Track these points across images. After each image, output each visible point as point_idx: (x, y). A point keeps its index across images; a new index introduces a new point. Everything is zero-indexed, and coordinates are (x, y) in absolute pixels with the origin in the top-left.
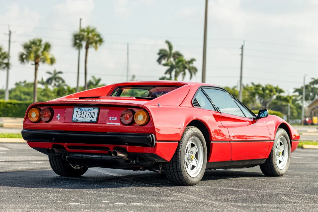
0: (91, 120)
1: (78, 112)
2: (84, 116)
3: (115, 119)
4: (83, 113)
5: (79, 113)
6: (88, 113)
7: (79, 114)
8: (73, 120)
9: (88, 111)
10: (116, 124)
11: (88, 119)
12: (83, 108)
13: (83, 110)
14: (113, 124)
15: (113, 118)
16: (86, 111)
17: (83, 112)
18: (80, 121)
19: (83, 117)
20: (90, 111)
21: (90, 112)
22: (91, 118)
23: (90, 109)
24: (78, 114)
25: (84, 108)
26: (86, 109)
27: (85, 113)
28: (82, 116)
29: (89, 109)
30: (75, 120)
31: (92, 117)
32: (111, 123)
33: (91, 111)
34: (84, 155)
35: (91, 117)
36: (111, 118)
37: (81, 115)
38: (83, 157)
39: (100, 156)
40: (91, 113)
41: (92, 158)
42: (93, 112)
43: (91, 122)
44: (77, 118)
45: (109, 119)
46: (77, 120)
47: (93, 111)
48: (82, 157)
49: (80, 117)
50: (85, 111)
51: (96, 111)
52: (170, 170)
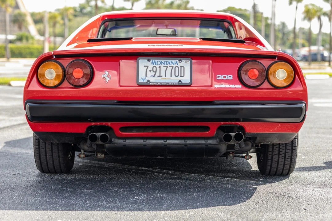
0: (180, 81)
1: (148, 67)
2: (163, 74)
3: (230, 77)
4: (158, 69)
5: (150, 68)
6: (169, 69)
7: (150, 71)
8: (141, 81)
9: (169, 65)
10: (233, 86)
11: (174, 80)
12: (156, 61)
13: (159, 63)
14: (228, 86)
15: (225, 77)
16: (165, 65)
17: (160, 67)
18: (156, 84)
19: (160, 76)
20: (172, 65)
21: (173, 67)
22: (179, 78)
23: (173, 61)
24: (148, 71)
25: (161, 61)
26: (163, 61)
27: (163, 69)
28: (158, 74)
29: (170, 61)
30: (145, 81)
31: (181, 76)
32: (223, 86)
33: (176, 65)
34: (148, 141)
35: (177, 75)
36: (221, 77)
37: (156, 72)
38: (147, 145)
39: (182, 142)
40: (177, 68)
41: (166, 145)
42: (181, 67)
43: (180, 85)
44: (147, 79)
45: (217, 78)
46: (148, 81)
47: (180, 64)
48: (145, 145)
49: (154, 76)
50: (162, 66)
51: (186, 64)
52: (279, 155)
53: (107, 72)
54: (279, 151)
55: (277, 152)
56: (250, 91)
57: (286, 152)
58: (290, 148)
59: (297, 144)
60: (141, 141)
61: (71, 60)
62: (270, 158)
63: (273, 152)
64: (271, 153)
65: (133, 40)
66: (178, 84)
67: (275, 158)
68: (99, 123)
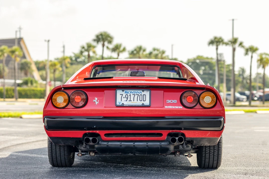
0: (143, 104)
1: (122, 95)
2: (132, 99)
3: (175, 101)
4: (129, 97)
5: (124, 96)
6: (136, 96)
7: (124, 98)
8: (118, 104)
9: (136, 94)
10: (177, 107)
11: (139, 103)
12: (128, 91)
13: (129, 92)
14: (173, 107)
15: (172, 101)
16: (134, 94)
17: (130, 95)
18: (128, 106)
19: (130, 101)
20: (138, 94)
21: (138, 95)
22: (142, 102)
23: (138, 91)
25: (131, 91)
26: (132, 91)
27: (132, 96)
28: (129, 99)
29: (137, 91)
30: (121, 104)
31: (144, 101)
32: (171, 107)
33: (141, 94)
34: (123, 143)
35: (141, 100)
36: (169, 101)
37: (127, 98)
39: (145, 143)
40: (141, 96)
41: (134, 146)
42: (144, 95)
43: (143, 106)
44: (122, 102)
45: (167, 102)
46: (123, 104)
47: (143, 93)
48: (121, 146)
49: (126, 101)
50: (132, 94)
51: (147, 93)
52: (210, 153)
53: (96, 99)
54: (210, 151)
55: (208, 152)
56: (188, 110)
57: (214, 152)
58: (217, 149)
59: (222, 146)
60: (119, 143)
61: (74, 91)
62: (204, 156)
63: (205, 151)
64: (204, 152)
65: (114, 78)
66: (141, 106)
67: (207, 155)
68: (91, 131)
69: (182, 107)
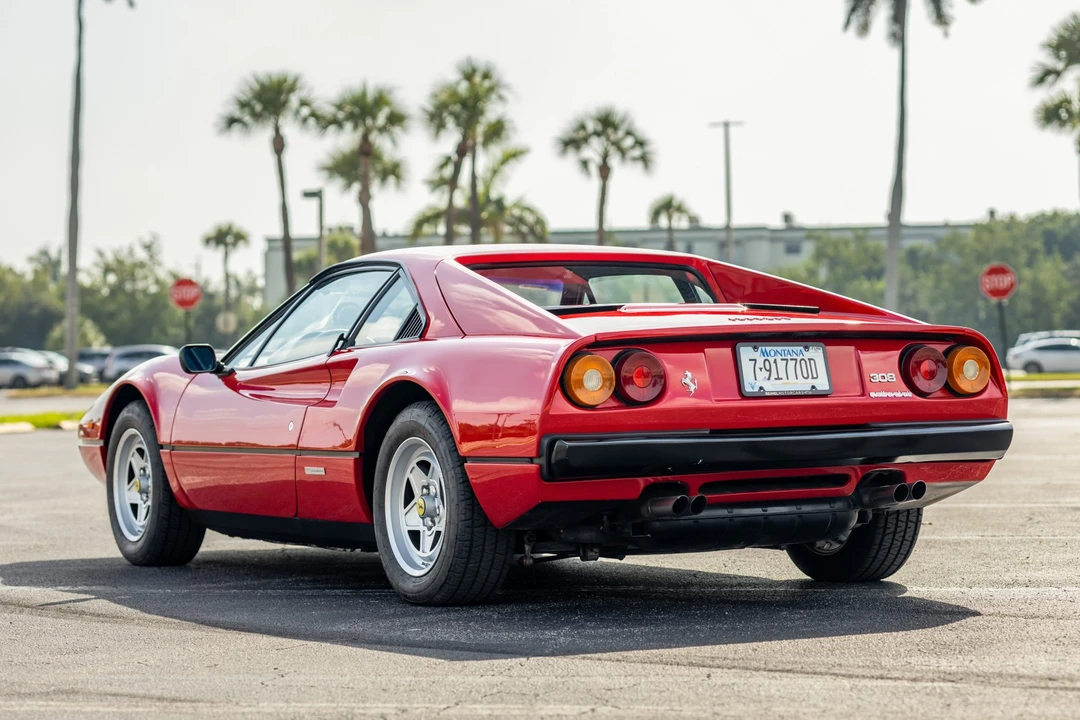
0: (813, 387)
1: (755, 360)
2: (782, 374)
3: (891, 377)
4: (773, 365)
5: (760, 364)
6: (791, 364)
7: (761, 369)
8: (748, 389)
9: (789, 357)
10: (899, 395)
11: (803, 386)
12: (768, 349)
13: (772, 353)
14: (890, 395)
15: (883, 377)
16: (783, 357)
17: (775, 361)
18: (775, 394)
19: (778, 379)
20: (795, 357)
21: (796, 360)
22: (811, 382)
23: (795, 349)
24: (757, 370)
25: (775, 348)
26: (779, 349)
27: (781, 365)
28: (774, 375)
29: (790, 348)
30: (756, 390)
31: (813, 378)
32: (883, 394)
33: (801, 357)
34: (736, 512)
35: (805, 375)
36: (878, 378)
37: (770, 371)
38: (736, 519)
39: (793, 509)
40: (803, 362)
41: (766, 517)
42: (810, 360)
43: (816, 394)
44: (759, 384)
45: (872, 380)
46: (761, 388)
47: (807, 355)
48: (731, 519)
49: (769, 379)
50: (778, 358)
51: (816, 353)
52: (895, 532)
53: (689, 374)
55: (892, 529)
57: (906, 528)
58: (914, 520)
60: (723, 512)
61: (618, 352)
62: (878, 541)
63: (885, 527)
64: (881, 531)
65: (622, 310)
66: (810, 393)
67: (888, 539)
68: (660, 478)
69: (909, 394)
